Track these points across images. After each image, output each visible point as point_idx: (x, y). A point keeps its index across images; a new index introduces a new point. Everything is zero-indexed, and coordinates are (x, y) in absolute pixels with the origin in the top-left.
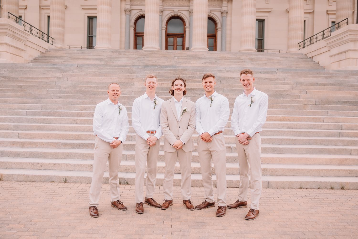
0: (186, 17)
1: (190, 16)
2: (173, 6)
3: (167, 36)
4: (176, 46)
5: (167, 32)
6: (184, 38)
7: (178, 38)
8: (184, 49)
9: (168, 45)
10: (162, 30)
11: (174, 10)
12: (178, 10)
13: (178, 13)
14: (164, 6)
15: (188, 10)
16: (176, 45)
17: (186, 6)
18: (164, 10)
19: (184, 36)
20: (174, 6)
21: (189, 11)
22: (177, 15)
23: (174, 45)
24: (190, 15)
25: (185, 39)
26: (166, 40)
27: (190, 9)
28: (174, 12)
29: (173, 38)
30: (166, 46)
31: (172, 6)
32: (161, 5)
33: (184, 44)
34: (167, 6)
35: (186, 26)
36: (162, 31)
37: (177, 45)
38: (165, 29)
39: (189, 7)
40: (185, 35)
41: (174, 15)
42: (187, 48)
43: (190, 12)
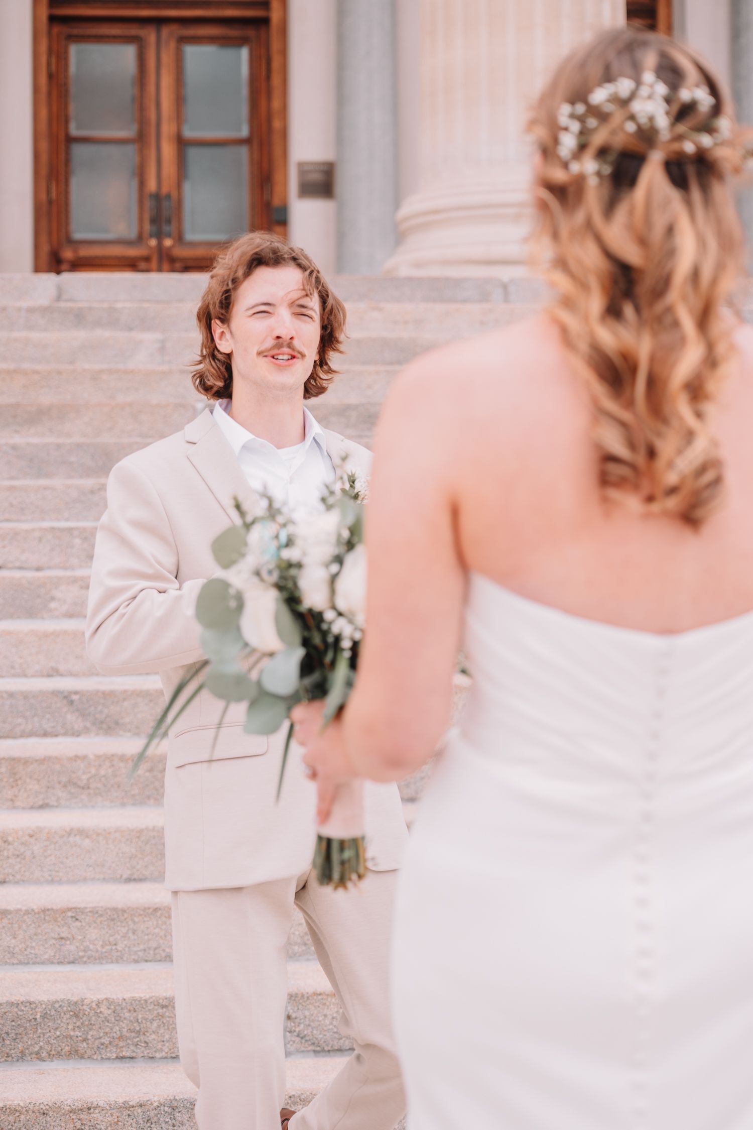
3: (56, 30)
4: (168, 150)
6: (275, 46)
7: (192, 52)
8: (278, 177)
9: (71, 140)
16: (168, 129)
19: (265, 22)
23: (141, 139)
25: (276, 64)
26: (43, 80)
29: (128, 53)
30: (44, 145)
33: (277, 124)
37: (189, 133)
40: (275, 16)
42: (316, 177)
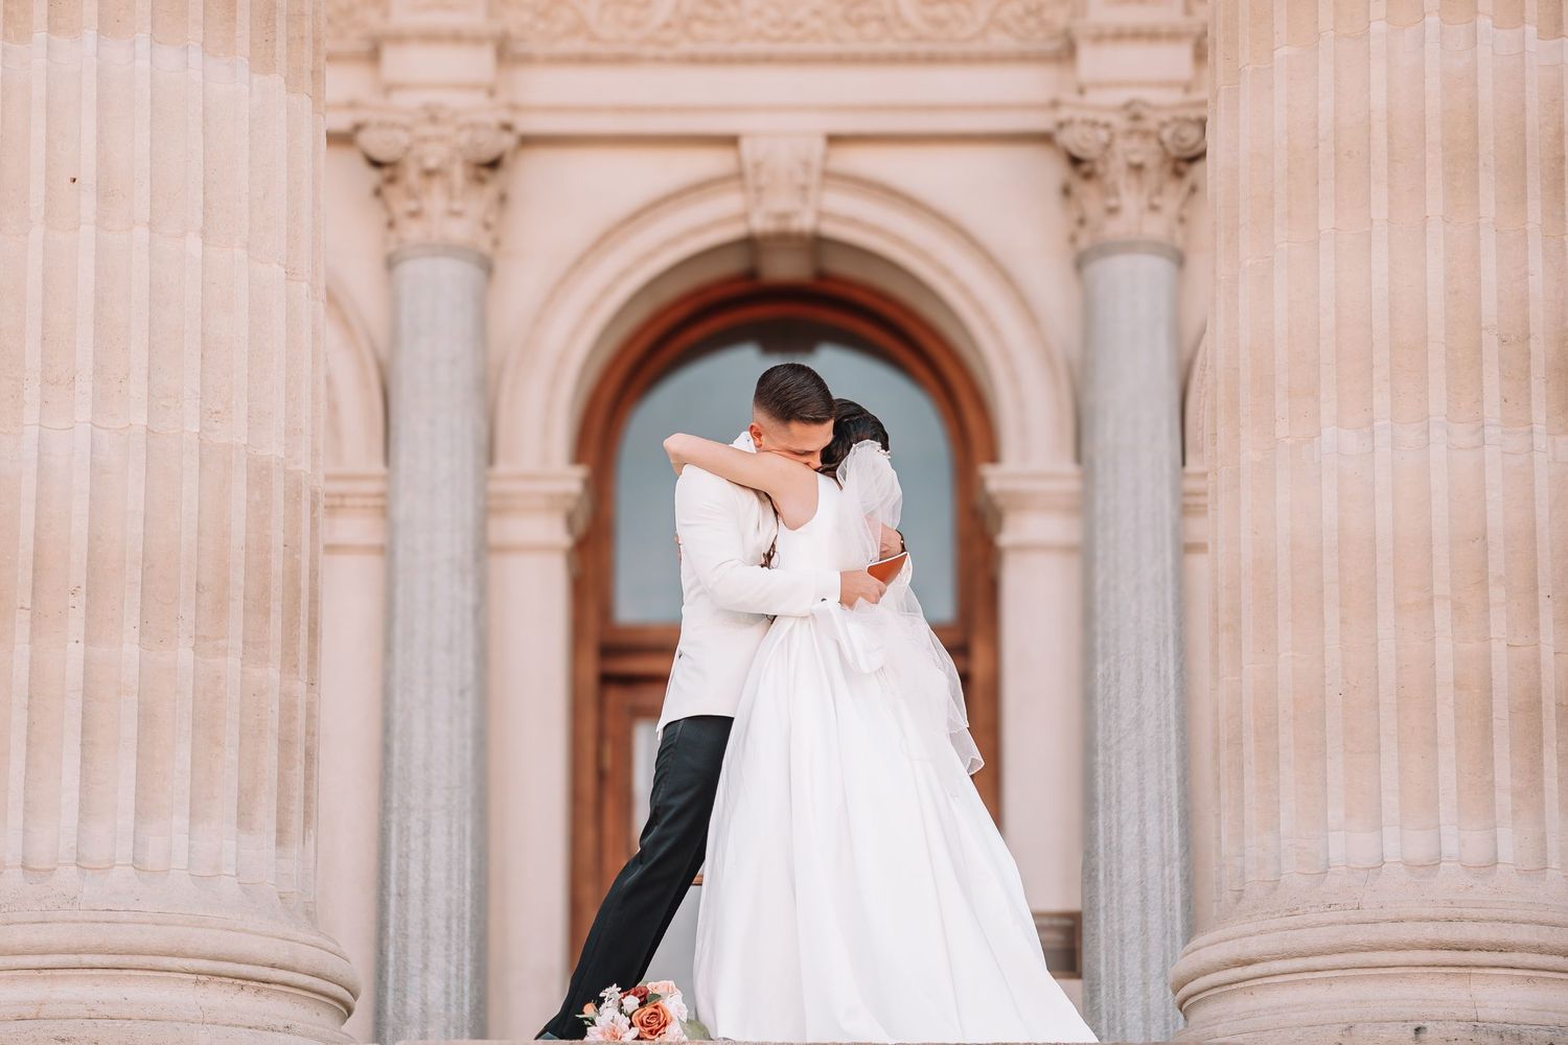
0: (1007, 279)
1: (1080, 263)
2: (713, 60)
3: (615, 699)
5: (606, 611)
6: (980, 720)
10: (504, 549)
11: (731, 141)
12: (834, 139)
13: (839, 202)
14: (528, 59)
15: (1040, 122)
17: (1000, 41)
18: (528, 141)
20: (729, 60)
21: (1071, 139)
22: (817, 244)
24: (1084, 241)
27: (1093, 97)
28: (738, 176)
31: (693, 60)
32: (457, 38)
34: (586, 60)
35: (994, 457)
36: (482, 589)
38: (555, 534)
39: (1066, 52)
40: (980, 669)
41: (750, 244)
42: (1052, 937)
43: (1075, 161)
